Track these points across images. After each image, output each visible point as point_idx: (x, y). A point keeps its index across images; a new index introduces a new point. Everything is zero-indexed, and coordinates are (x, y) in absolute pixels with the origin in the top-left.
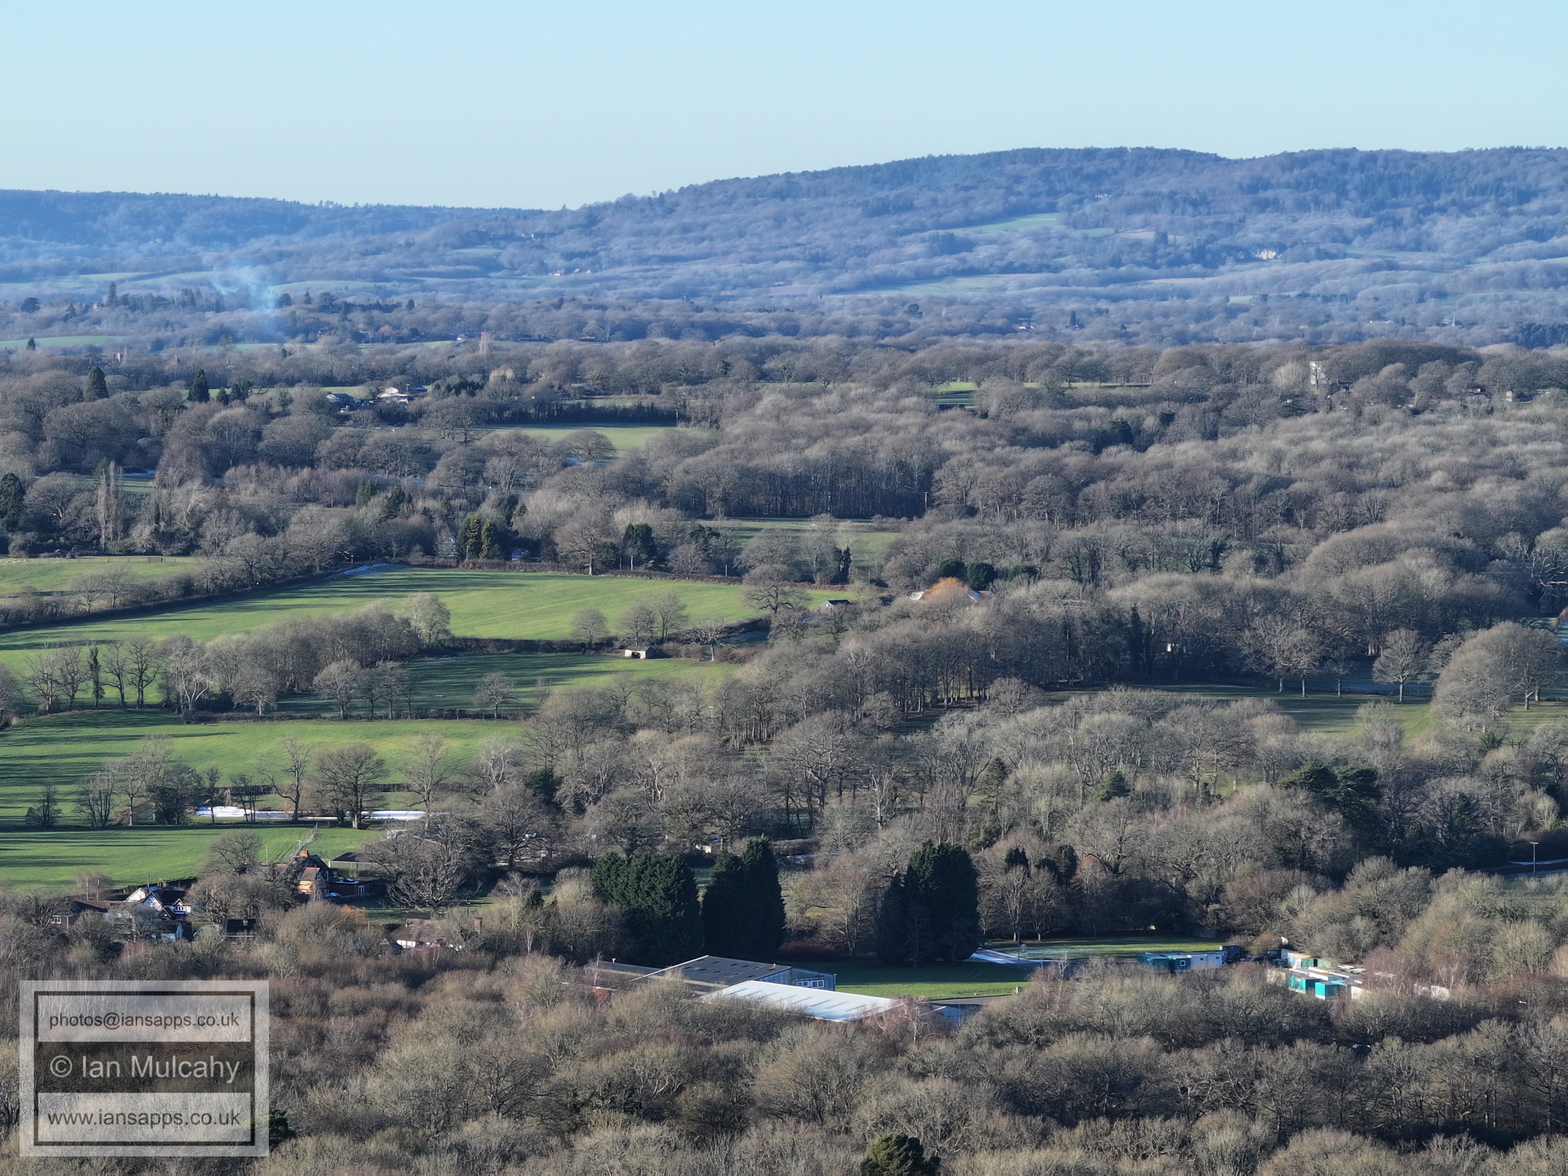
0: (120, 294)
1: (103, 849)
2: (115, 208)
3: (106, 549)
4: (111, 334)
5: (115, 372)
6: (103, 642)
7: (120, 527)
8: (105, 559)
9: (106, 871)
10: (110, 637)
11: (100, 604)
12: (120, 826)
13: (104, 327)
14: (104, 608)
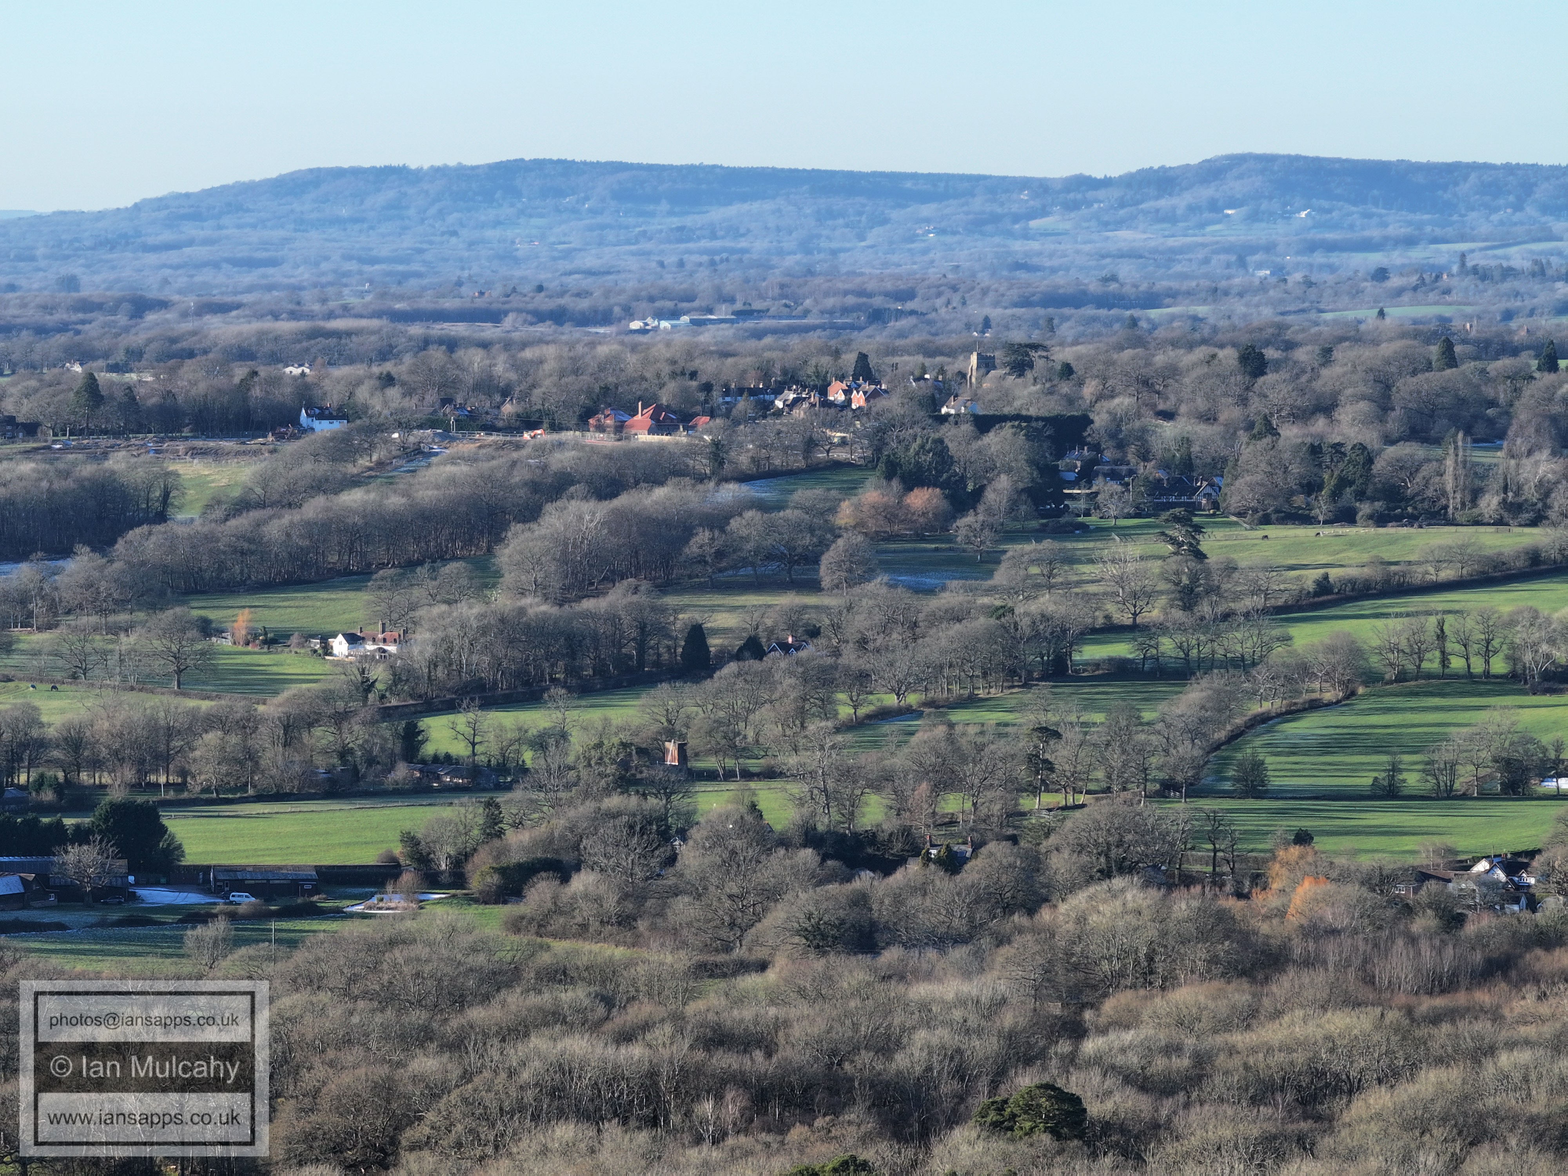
0: (1470, 264)
1: (1447, 819)
2: (1465, 178)
3: (1454, 519)
4: (1460, 304)
5: (1464, 342)
6: (1449, 612)
7: (1468, 498)
8: (1453, 529)
9: (1449, 841)
10: (1457, 606)
11: (1447, 574)
12: (1465, 797)
13: (1454, 297)
14: (1451, 578)
